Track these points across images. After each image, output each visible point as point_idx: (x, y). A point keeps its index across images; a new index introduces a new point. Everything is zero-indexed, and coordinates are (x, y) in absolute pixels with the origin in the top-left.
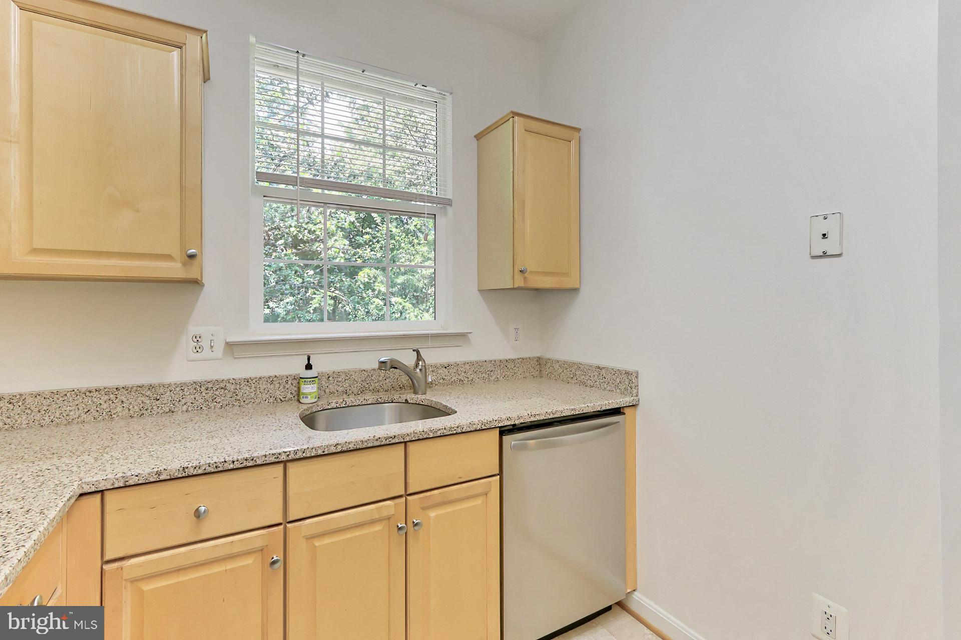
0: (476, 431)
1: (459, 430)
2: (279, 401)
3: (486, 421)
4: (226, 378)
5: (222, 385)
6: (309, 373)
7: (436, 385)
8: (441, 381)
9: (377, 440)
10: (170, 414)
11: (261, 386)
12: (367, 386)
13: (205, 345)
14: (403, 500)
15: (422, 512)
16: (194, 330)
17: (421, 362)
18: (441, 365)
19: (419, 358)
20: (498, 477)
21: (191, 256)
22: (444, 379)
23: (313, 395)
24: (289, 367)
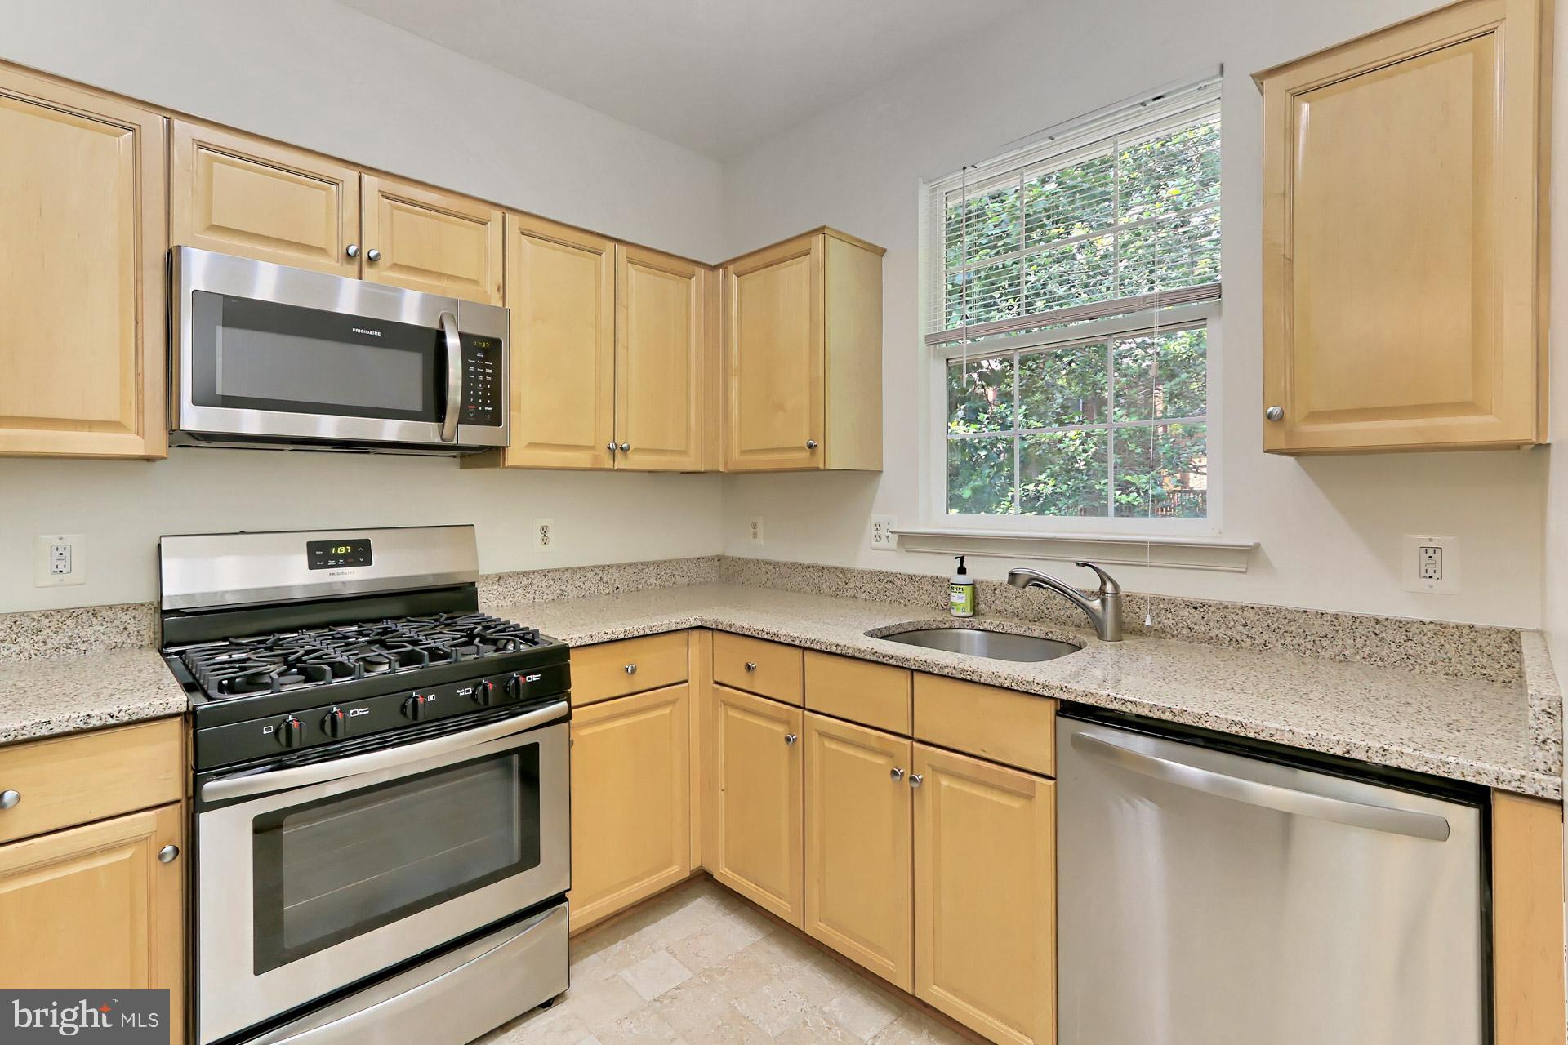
0: (1001, 687)
1: (975, 678)
2: (940, 608)
3: (1019, 678)
4: (894, 571)
5: (891, 578)
6: (961, 579)
7: (1173, 636)
8: (1184, 631)
9: (874, 654)
10: (854, 599)
11: (923, 586)
12: (1047, 613)
13: (884, 533)
14: (907, 742)
15: (930, 770)
16: (875, 517)
17: (1109, 587)
18: (1184, 602)
19: (1104, 578)
20: (1052, 782)
21: (810, 446)
22: (1191, 629)
23: (960, 607)
24: (946, 567)
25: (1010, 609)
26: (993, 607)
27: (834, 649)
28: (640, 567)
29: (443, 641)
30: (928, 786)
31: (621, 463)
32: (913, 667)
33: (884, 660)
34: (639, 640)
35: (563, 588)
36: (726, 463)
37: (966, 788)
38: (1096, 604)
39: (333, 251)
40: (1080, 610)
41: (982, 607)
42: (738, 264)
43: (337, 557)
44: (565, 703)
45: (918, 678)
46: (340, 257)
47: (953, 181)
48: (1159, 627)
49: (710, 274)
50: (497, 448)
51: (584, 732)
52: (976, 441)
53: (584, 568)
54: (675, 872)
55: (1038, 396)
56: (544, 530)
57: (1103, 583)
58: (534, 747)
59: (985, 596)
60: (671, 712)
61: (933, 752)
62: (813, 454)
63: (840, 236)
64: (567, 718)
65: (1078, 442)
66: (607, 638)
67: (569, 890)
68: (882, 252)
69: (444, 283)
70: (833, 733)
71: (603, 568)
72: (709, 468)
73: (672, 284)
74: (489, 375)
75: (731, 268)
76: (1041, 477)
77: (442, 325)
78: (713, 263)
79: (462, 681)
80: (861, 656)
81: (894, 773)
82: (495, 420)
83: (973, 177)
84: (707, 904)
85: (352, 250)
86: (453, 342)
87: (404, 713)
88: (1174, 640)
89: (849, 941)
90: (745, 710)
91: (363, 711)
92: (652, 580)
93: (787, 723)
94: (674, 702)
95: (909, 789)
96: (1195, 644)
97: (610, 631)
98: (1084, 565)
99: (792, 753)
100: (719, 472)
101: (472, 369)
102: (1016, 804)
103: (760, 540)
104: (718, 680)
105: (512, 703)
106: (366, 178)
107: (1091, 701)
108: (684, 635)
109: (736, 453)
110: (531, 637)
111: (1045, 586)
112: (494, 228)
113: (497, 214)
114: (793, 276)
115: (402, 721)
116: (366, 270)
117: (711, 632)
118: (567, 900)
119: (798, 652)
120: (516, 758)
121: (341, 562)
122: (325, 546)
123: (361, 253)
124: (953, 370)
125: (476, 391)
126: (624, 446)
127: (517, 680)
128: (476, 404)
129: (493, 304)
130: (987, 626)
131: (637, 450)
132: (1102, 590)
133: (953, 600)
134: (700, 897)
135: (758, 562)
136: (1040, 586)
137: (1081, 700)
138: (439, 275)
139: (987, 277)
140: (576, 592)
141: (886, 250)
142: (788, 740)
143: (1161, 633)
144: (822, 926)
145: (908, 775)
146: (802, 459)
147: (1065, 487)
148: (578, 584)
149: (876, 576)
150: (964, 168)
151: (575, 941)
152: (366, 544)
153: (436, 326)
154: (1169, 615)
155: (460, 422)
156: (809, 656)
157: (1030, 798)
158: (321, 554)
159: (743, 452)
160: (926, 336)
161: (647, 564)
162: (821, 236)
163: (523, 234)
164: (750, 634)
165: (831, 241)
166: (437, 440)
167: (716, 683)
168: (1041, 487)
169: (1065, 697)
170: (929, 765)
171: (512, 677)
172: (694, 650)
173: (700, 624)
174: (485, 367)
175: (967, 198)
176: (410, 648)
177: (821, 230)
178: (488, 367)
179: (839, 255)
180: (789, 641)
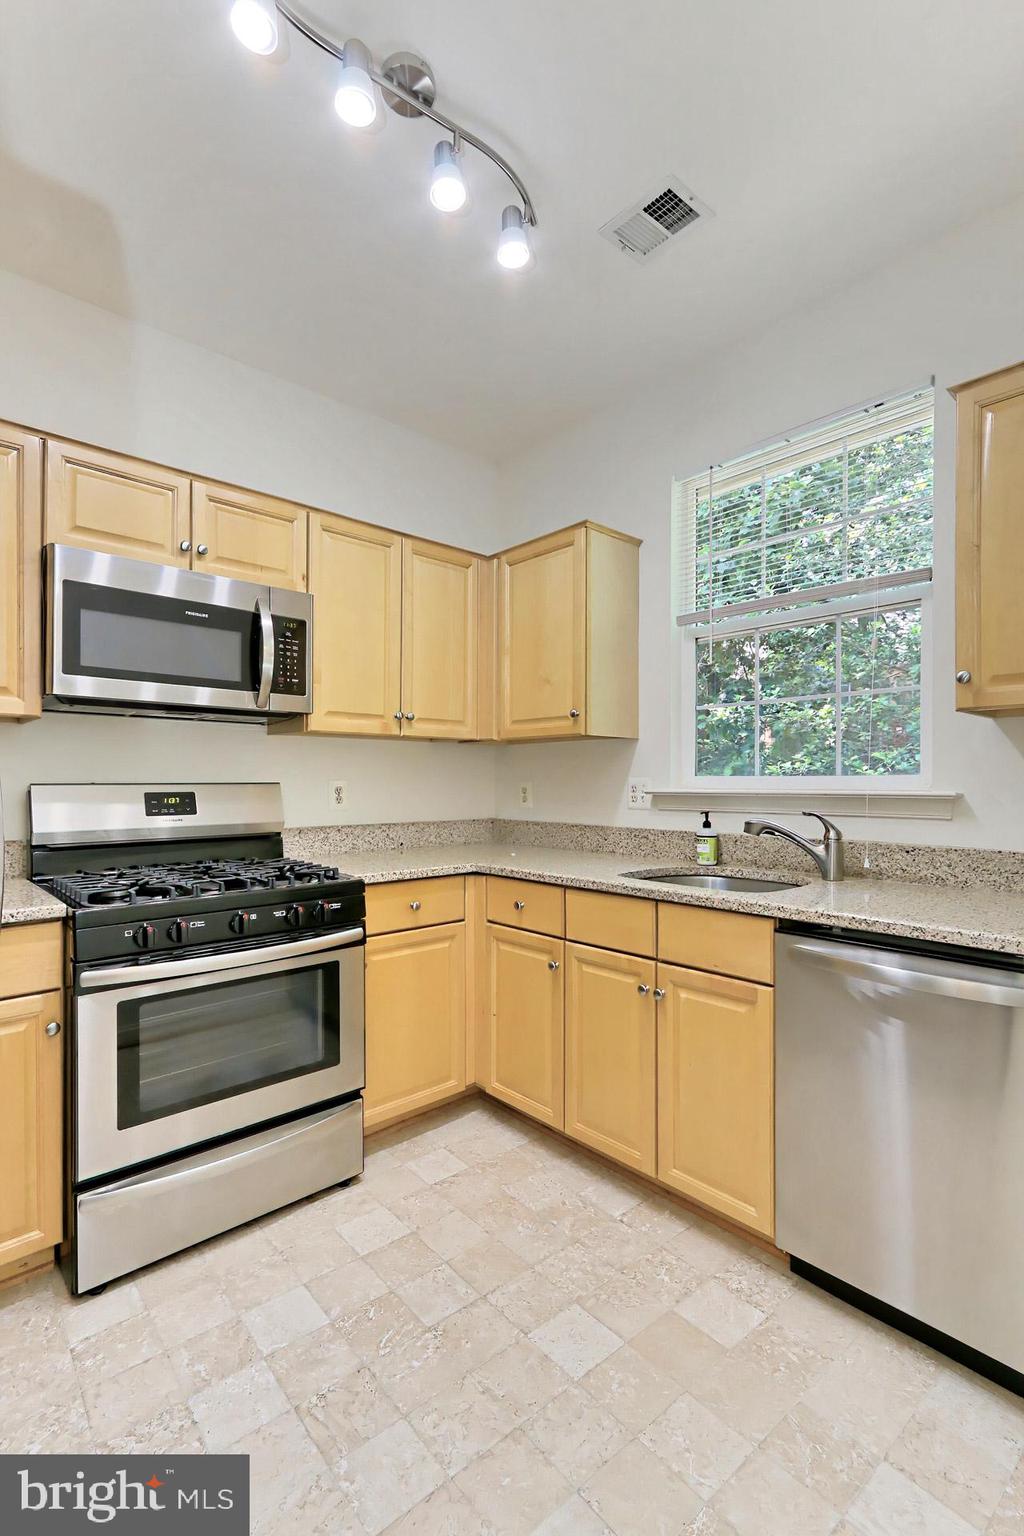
0: (730, 911)
1: (709, 904)
2: (689, 858)
4: (648, 827)
5: (645, 834)
6: (706, 832)
7: (888, 877)
8: (898, 872)
11: (674, 839)
12: (781, 860)
13: (639, 794)
14: (653, 963)
15: (671, 986)
16: (632, 781)
17: (832, 834)
18: (898, 846)
19: (827, 827)
20: (771, 989)
21: (573, 715)
22: (904, 871)
23: (704, 856)
24: (694, 823)
25: (749, 858)
26: (734, 857)
27: (591, 886)
28: (421, 826)
29: (260, 873)
30: (670, 996)
31: (406, 732)
32: (658, 898)
33: (633, 893)
34: (422, 882)
35: (355, 842)
36: (499, 733)
37: (702, 999)
38: (820, 850)
39: (168, 545)
40: (809, 857)
41: (725, 856)
42: (510, 555)
43: (169, 806)
44: (361, 929)
45: (660, 906)
46: (175, 550)
47: (702, 479)
48: (876, 869)
49: (485, 563)
50: (301, 714)
51: (375, 958)
52: (732, 721)
53: (373, 825)
54: (452, 1086)
55: (797, 680)
56: (338, 791)
57: (828, 831)
58: (335, 965)
59: (728, 847)
60: (450, 946)
61: (674, 970)
62: (575, 722)
63: (601, 529)
64: (362, 942)
65: (829, 721)
66: (395, 878)
67: (364, 1088)
68: (639, 543)
69: (258, 573)
70: (589, 958)
71: (389, 825)
72: (483, 737)
73: (452, 573)
74: (296, 651)
75: (504, 558)
76: (798, 756)
77: (257, 609)
78: (488, 553)
79: (276, 905)
80: (614, 890)
81: (641, 989)
82: (300, 690)
83: (719, 475)
84: (480, 1117)
85: (184, 546)
86: (267, 623)
87: (232, 928)
88: (889, 881)
89: (602, 1138)
90: (512, 943)
91: (200, 924)
92: (432, 838)
93: (549, 952)
94: (452, 937)
95: (654, 1003)
96: (908, 883)
97: (398, 872)
98: (810, 814)
99: (555, 978)
100: (492, 740)
101: (281, 646)
102: (742, 1009)
103: (530, 804)
104: (491, 919)
105: (318, 924)
106: (197, 484)
107: (803, 918)
108: (461, 879)
109: (508, 722)
110: (331, 874)
111: (777, 833)
112: (301, 524)
113: (302, 513)
114: (558, 565)
115: (230, 934)
116: (196, 563)
117: (484, 877)
118: (362, 1097)
119: (559, 892)
120: (320, 972)
121: (172, 811)
122: (160, 796)
123: (191, 550)
124: (701, 648)
125: (285, 665)
126: (410, 715)
127: (322, 906)
128: (285, 675)
129: (298, 590)
130: (728, 873)
131: (420, 719)
132: (826, 837)
133: (699, 850)
134: (473, 1110)
135: (527, 823)
136: (773, 834)
137: (795, 918)
138: (255, 566)
139: (747, 567)
140: (366, 846)
141: (641, 542)
142: (551, 966)
143: (878, 875)
144: (580, 1126)
145: (652, 991)
146: (565, 727)
147: (818, 764)
148: (367, 839)
149: (633, 833)
150: (711, 468)
151: (368, 1140)
152: (191, 796)
153: (253, 610)
154: (885, 859)
155: (273, 691)
156: (570, 894)
157: (752, 1002)
158: (156, 804)
159: (515, 722)
160: (678, 618)
161: (428, 824)
162: (584, 529)
163: (324, 530)
164: (518, 877)
165: (593, 534)
166: (252, 706)
167: (490, 921)
168: (797, 765)
169: (781, 915)
170: (671, 981)
171: (318, 904)
172: (470, 892)
173: (475, 870)
174: (292, 644)
175: (714, 494)
176: (234, 877)
177: (583, 524)
178: (295, 645)
179: (600, 545)
180: (553, 881)
